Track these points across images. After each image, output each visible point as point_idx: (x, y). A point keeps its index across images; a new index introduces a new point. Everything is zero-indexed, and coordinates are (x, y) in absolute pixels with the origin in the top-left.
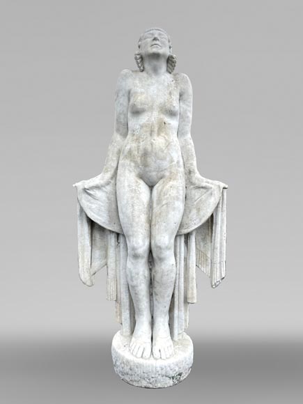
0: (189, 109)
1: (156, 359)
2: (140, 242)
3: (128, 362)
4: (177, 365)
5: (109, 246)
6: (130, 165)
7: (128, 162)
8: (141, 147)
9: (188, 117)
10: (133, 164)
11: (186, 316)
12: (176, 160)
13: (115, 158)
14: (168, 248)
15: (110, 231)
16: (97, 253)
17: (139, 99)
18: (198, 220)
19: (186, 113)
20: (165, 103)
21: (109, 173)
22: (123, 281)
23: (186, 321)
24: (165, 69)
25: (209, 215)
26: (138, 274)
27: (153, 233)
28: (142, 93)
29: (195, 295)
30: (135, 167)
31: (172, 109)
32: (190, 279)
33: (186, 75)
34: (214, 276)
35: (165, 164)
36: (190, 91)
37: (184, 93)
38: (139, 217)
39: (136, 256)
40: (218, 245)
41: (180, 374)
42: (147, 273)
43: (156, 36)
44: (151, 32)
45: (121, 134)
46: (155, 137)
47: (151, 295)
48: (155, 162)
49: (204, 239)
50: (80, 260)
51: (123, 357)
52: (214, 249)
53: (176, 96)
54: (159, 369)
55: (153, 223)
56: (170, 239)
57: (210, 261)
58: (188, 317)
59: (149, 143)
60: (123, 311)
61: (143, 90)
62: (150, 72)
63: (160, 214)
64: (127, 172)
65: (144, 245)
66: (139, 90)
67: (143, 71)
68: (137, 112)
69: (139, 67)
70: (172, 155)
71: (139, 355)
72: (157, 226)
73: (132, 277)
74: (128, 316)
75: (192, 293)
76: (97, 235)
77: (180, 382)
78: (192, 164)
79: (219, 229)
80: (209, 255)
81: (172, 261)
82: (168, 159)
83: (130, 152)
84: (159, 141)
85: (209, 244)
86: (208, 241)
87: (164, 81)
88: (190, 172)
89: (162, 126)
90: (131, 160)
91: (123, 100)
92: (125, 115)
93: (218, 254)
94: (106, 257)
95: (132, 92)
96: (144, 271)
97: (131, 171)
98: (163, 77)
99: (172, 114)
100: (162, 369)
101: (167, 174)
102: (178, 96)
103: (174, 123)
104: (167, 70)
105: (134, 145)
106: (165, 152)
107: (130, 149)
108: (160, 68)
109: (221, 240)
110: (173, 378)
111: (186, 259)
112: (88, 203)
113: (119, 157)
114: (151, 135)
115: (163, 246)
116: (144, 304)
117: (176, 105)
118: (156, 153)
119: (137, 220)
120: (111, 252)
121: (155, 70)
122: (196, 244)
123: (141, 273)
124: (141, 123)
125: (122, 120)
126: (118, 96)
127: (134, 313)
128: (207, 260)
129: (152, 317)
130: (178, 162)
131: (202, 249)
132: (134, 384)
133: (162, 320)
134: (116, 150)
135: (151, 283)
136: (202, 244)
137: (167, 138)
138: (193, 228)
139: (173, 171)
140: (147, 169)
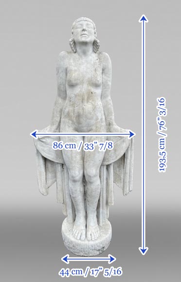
0: (109, 79)
1: (89, 241)
2: (77, 173)
3: (72, 242)
4: (101, 243)
5: (57, 171)
6: (68, 123)
7: (67, 120)
8: (76, 111)
9: (108, 85)
10: (71, 122)
11: (107, 212)
12: (100, 118)
13: (58, 115)
14: (95, 176)
15: (58, 163)
16: (50, 175)
17: (74, 76)
18: (115, 157)
19: (107, 83)
20: (92, 78)
21: (55, 125)
22: (67, 192)
23: (107, 214)
24: (92, 51)
25: (122, 154)
26: (76, 191)
27: (85, 167)
28: (75, 71)
29: (113, 201)
30: (72, 123)
31: (97, 82)
32: (110, 192)
33: (107, 54)
34: (125, 190)
35: (93, 122)
36: (110, 66)
37: (106, 68)
38: (76, 157)
39: (74, 181)
40: (128, 171)
41: (103, 248)
42: (82, 189)
43: (84, 28)
44: (81, 23)
45: (62, 98)
46: (85, 104)
47: (85, 200)
48: (86, 121)
49: (119, 167)
50: (39, 181)
51: (69, 239)
52: (125, 173)
53: (100, 71)
54: (90, 247)
55: (85, 160)
56: (96, 170)
57: (122, 180)
58: (108, 212)
59: (81, 108)
60: (68, 208)
61: (76, 68)
62: (81, 54)
63: (90, 155)
64: (67, 127)
65: (80, 174)
66: (73, 68)
67: (75, 52)
68: (72, 86)
69: (73, 50)
70: (97, 115)
71: (78, 238)
72: (88, 163)
73: (72, 193)
74: (71, 212)
75: (111, 200)
76: (49, 165)
77: (103, 251)
78: (111, 119)
79: (129, 161)
80: (122, 177)
81: (98, 182)
82: (94, 118)
83: (68, 113)
84: (88, 106)
85: (122, 170)
86: (122, 168)
87: (91, 60)
88: (110, 124)
89: (90, 95)
90: (69, 119)
91: (62, 75)
92: (64, 85)
93: (128, 177)
94: (56, 177)
95: (68, 70)
96: (80, 189)
97: (69, 127)
98: (90, 57)
99: (96, 86)
100: (92, 246)
101: (94, 128)
102: (101, 71)
103: (98, 91)
104: (93, 51)
105: (71, 109)
106: (92, 113)
107: (68, 112)
108: (88, 51)
109: (130, 168)
110: (99, 250)
111: (107, 179)
112: (42, 147)
113: (61, 115)
114: (82, 102)
115: (92, 176)
116: (81, 206)
117: (100, 79)
118: (86, 115)
119: (74, 159)
120: (59, 175)
121: (85, 53)
122: (114, 169)
123: (78, 190)
124: (75, 93)
125: (62, 89)
126: (58, 72)
127: (75, 211)
128: (121, 179)
129: (86, 212)
130: (101, 119)
131: (118, 173)
132: (76, 254)
133: (92, 215)
134: (59, 110)
135: (85, 193)
136: (118, 169)
137: (93, 103)
138: (112, 162)
139: (98, 126)
140: (80, 126)
